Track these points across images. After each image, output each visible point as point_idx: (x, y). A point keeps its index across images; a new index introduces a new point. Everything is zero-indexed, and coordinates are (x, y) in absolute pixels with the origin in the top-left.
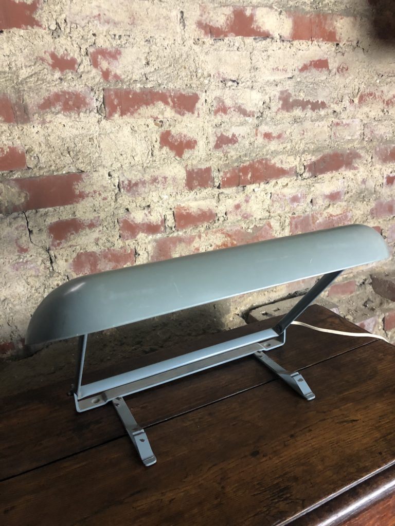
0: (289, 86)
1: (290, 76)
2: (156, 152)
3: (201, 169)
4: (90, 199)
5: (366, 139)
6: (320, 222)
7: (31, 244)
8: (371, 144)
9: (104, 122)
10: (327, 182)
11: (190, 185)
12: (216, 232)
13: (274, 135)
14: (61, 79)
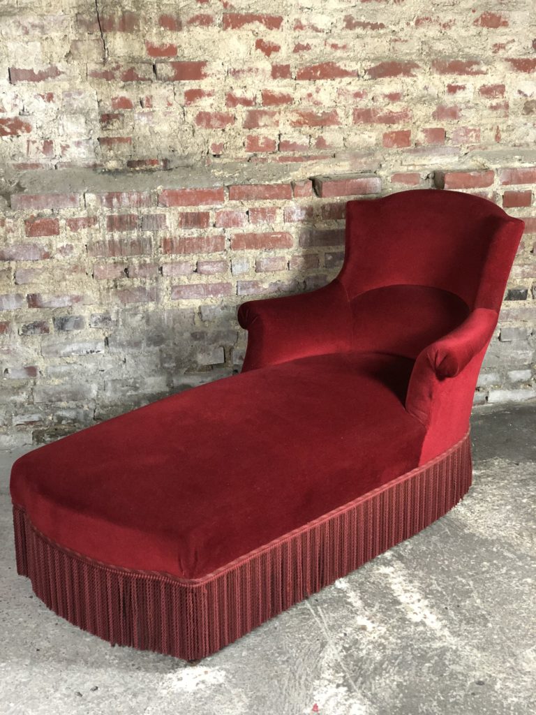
0: (352, 12)
1: (354, 5)
2: (253, 52)
3: (282, 65)
4: (210, 78)
5: (424, 53)
6: (380, 117)
7: (174, 102)
8: (428, 58)
9: (222, 32)
10: (386, 84)
11: (274, 76)
12: (292, 111)
13: (339, 46)
14: (200, 7)
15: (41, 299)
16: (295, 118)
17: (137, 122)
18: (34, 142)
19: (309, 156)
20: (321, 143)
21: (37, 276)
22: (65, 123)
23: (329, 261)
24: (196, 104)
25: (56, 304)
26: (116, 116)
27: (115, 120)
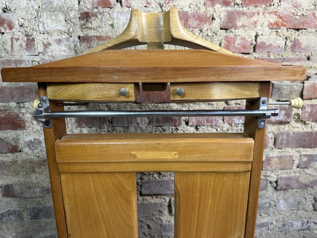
15: (14, 189)
16: (273, 19)
17: (115, 21)
18: (17, 39)
19: (285, 59)
20: (296, 45)
21: (7, 168)
22: (45, 21)
23: (304, 162)
24: (174, 4)
25: (27, 195)
26: (95, 15)
27: (93, 18)
